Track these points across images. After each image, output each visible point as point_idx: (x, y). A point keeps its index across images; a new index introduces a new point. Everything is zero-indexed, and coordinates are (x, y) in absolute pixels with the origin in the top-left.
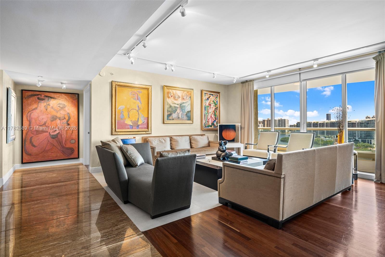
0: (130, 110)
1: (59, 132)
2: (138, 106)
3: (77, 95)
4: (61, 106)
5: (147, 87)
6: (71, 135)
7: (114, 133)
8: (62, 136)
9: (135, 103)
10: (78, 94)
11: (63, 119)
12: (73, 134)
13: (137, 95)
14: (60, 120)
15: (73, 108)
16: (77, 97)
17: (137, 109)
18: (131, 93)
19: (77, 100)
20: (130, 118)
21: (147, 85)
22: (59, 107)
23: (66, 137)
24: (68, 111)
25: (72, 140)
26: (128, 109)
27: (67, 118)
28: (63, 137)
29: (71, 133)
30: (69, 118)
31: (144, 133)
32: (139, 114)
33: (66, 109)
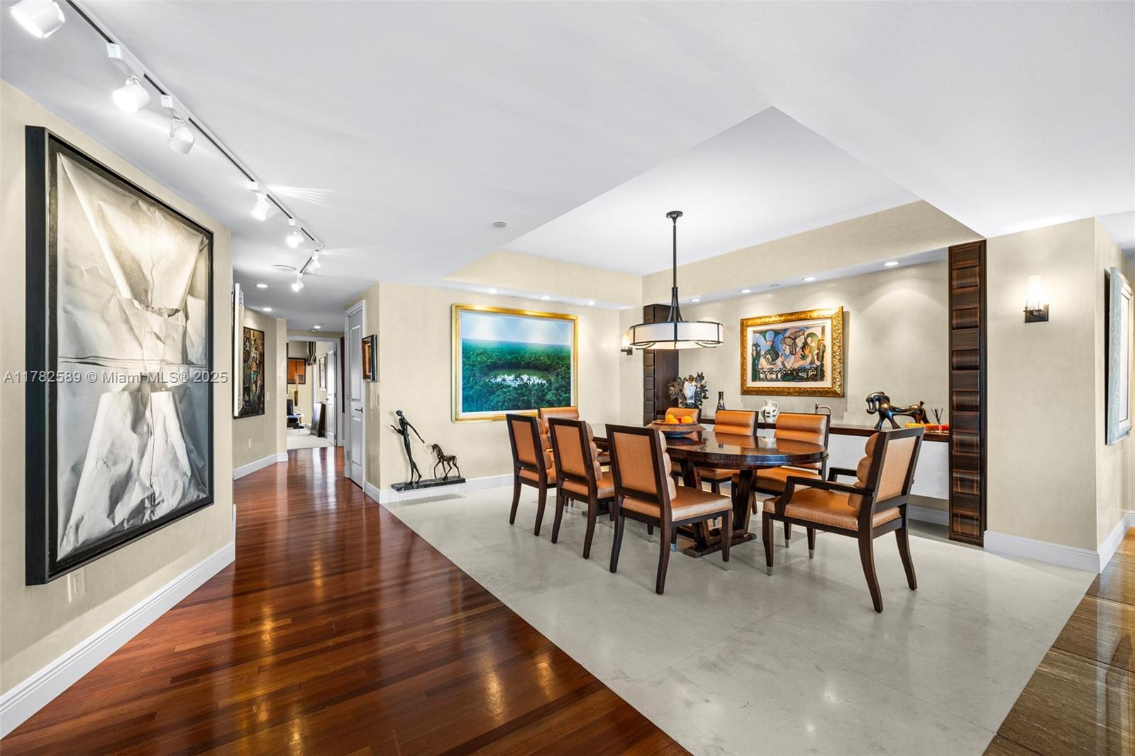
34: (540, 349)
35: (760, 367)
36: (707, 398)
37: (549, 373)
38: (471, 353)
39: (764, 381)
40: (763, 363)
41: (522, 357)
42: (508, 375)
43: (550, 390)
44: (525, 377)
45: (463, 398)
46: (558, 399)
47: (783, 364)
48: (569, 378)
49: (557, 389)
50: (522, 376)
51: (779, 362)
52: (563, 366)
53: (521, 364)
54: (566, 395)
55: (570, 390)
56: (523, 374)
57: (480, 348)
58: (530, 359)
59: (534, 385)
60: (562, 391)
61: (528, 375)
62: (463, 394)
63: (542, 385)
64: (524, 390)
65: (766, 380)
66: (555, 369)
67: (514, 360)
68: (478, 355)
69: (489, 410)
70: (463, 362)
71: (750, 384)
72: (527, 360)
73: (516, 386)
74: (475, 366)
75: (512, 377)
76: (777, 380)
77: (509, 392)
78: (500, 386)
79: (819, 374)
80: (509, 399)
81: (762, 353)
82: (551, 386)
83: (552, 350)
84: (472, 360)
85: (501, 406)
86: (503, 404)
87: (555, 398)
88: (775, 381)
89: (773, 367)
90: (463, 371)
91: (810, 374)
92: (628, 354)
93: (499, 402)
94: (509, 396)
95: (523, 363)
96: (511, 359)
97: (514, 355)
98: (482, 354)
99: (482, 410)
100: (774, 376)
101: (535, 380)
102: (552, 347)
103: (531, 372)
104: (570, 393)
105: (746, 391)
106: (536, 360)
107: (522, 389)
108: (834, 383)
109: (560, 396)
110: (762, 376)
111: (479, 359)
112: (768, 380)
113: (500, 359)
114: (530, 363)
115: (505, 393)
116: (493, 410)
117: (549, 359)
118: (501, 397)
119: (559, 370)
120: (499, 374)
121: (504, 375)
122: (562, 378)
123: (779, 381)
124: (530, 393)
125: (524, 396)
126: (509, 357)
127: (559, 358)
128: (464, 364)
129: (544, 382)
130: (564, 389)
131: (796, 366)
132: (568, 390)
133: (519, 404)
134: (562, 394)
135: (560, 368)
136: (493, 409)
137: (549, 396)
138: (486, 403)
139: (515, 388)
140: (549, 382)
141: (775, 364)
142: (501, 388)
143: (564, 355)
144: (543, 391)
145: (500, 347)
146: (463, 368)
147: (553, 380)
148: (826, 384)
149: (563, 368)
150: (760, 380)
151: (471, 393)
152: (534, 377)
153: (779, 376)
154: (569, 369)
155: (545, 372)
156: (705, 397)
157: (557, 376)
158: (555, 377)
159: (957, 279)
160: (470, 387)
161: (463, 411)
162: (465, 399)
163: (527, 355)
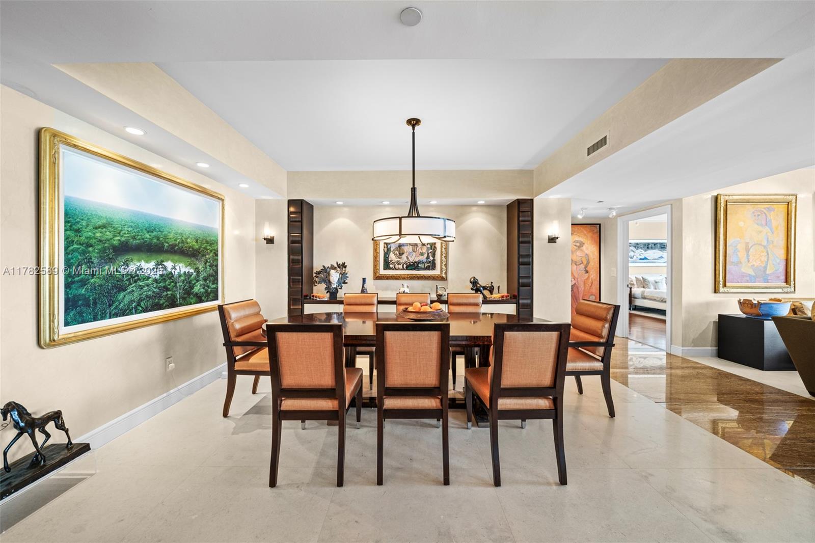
0: (750, 246)
1: (575, 283)
2: (768, 238)
3: (598, 226)
4: (578, 244)
5: (788, 197)
6: (590, 289)
7: (721, 289)
8: (578, 289)
9: (761, 232)
10: (600, 224)
11: (581, 264)
12: (593, 286)
13: (764, 217)
14: (576, 265)
15: (593, 246)
16: (598, 229)
17: (765, 243)
18: (753, 213)
19: (598, 233)
20: (751, 261)
21: (786, 195)
22: (576, 246)
23: (584, 291)
24: (587, 252)
25: (591, 295)
26: (747, 244)
27: (585, 262)
28: (580, 290)
29: (590, 285)
30: (588, 262)
31: (780, 290)
32: (768, 254)
33: (584, 248)
34: (187, 230)
35: (389, 260)
36: (347, 283)
37: (197, 259)
38: (84, 223)
39: (393, 269)
40: (392, 257)
41: (166, 237)
42: (147, 262)
43: (198, 281)
44: (169, 265)
45: (67, 301)
46: (206, 291)
47: (408, 258)
48: (217, 266)
49: (205, 279)
50: (165, 263)
51: (404, 257)
52: (211, 251)
53: (163, 247)
54: (214, 286)
55: (217, 280)
56: (167, 261)
57: (100, 217)
58: (176, 240)
59: (180, 276)
60: (210, 281)
61: (172, 261)
62: (66, 293)
63: (189, 275)
64: (167, 283)
65: (395, 269)
66: (203, 255)
67: (155, 241)
68: (96, 228)
69: (116, 315)
70: (67, 238)
71: (382, 272)
72: (172, 242)
73: (158, 277)
74: (91, 246)
75: (152, 264)
76: (403, 269)
77: (148, 285)
78: (134, 278)
79: (432, 266)
80: (147, 296)
81: (392, 249)
82: (199, 276)
83: (200, 232)
84: (85, 235)
85: (136, 308)
86: (139, 305)
87: (202, 290)
88: (402, 269)
89: (398, 259)
90: (66, 254)
91: (426, 266)
92: (267, 243)
93: (132, 301)
94: (146, 291)
95: (166, 245)
96: (151, 239)
97: (155, 233)
98: (104, 226)
99: (103, 318)
100: (401, 267)
101: (180, 268)
102: (200, 228)
103: (176, 257)
104: (217, 284)
105: (378, 277)
106: (183, 242)
107: (164, 280)
108: (441, 271)
109: (208, 287)
110: (391, 266)
111: (98, 235)
112: (396, 269)
113: (134, 238)
114: (176, 245)
115: (141, 287)
116: (123, 315)
117: (197, 242)
118: (136, 294)
119: (207, 256)
120: (132, 260)
121: (139, 261)
122: (210, 266)
123: (404, 269)
124: (175, 286)
125: (168, 290)
126: (148, 237)
127: (207, 242)
128: (69, 242)
129: (192, 271)
130: (212, 278)
131: (417, 260)
132: (215, 281)
133: (161, 302)
134: (211, 285)
135: (208, 254)
136: (123, 313)
137: (197, 289)
138: (110, 306)
139: (156, 280)
140: (197, 270)
141: (401, 258)
142: (136, 282)
143: (212, 238)
144: (190, 283)
145: (134, 219)
146: (66, 248)
147: (201, 268)
148: (436, 272)
149: (211, 254)
150: (390, 269)
151: (83, 291)
152: (180, 265)
153: (405, 266)
154: (217, 255)
155: (193, 259)
156: (345, 283)
157: (205, 264)
158: (203, 263)
159: (522, 217)
160: (81, 281)
161: (67, 324)
162: (70, 304)
163: (171, 236)
